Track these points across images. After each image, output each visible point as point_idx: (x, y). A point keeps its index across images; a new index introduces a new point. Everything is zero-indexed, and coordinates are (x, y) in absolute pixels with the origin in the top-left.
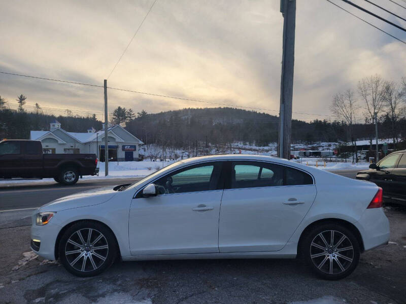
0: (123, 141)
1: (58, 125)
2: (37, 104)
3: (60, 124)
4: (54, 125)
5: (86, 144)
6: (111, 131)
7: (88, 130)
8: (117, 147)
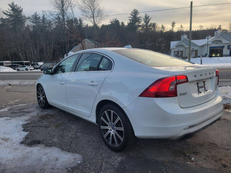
0: (229, 42)
1: (185, 37)
2: (181, 25)
3: (187, 36)
4: (183, 37)
5: (202, 46)
6: (219, 36)
7: (206, 38)
8: (223, 47)
